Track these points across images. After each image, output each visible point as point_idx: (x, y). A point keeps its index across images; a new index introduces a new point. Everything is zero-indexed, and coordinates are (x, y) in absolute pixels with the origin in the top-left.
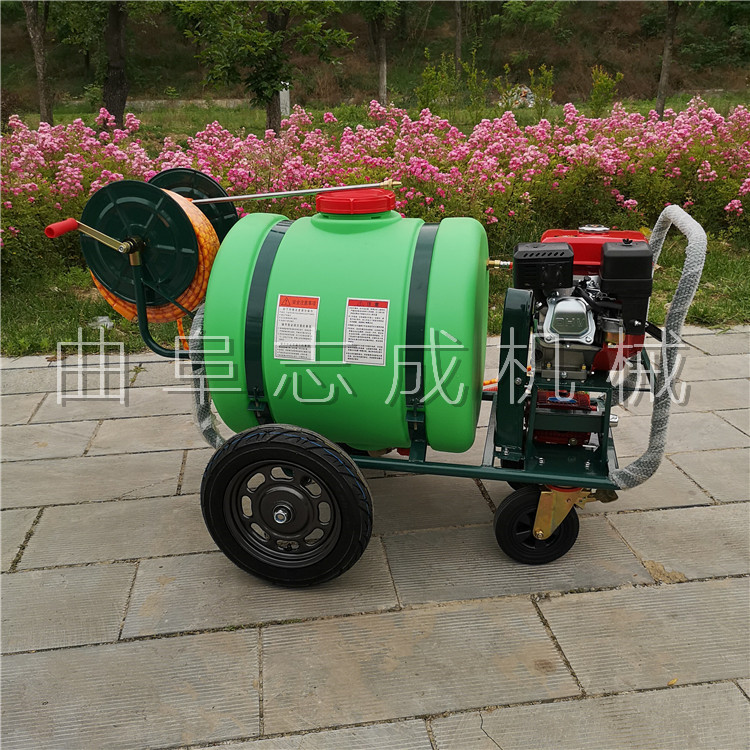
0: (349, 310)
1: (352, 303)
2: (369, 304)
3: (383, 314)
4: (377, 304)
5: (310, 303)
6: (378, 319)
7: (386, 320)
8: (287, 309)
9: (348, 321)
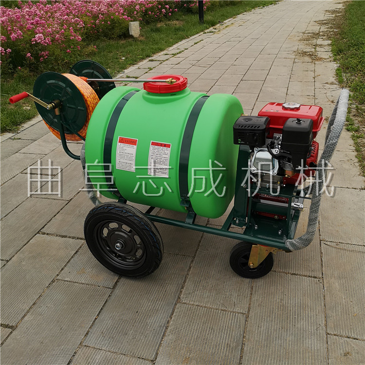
0: (152, 147)
1: (153, 144)
2: (161, 145)
3: (168, 151)
4: (165, 145)
5: (133, 142)
6: (165, 154)
7: (169, 154)
8: (122, 144)
9: (150, 153)
